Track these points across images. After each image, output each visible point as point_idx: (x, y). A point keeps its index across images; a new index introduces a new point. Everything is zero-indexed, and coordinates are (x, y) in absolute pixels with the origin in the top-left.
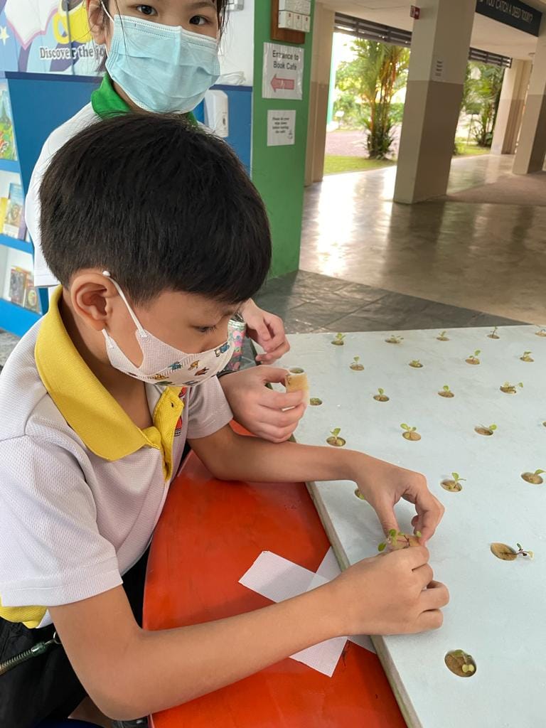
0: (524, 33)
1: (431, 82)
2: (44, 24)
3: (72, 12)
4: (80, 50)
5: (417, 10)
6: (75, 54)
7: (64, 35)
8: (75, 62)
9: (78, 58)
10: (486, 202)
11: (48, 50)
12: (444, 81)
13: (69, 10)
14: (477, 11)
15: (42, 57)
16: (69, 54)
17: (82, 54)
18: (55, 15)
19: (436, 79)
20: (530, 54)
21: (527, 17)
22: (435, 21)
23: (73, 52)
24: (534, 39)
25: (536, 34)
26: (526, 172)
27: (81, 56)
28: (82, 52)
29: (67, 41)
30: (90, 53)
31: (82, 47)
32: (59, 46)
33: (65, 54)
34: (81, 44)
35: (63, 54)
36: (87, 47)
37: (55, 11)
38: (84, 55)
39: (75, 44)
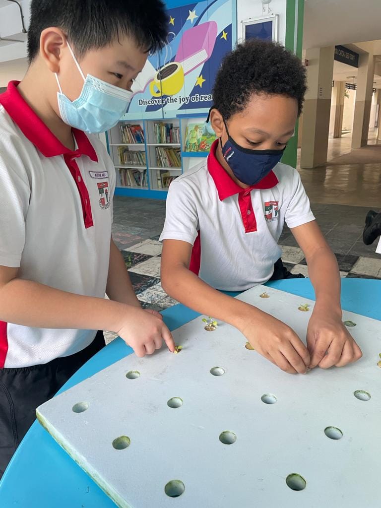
0: (351, 66)
1: (318, 100)
2: (143, 88)
3: (163, 80)
4: (168, 99)
5: (307, 61)
6: (164, 101)
7: (158, 92)
8: (164, 105)
9: (166, 104)
10: (347, 164)
11: (145, 101)
12: (324, 98)
13: (161, 79)
14: (335, 59)
15: (140, 104)
16: (161, 102)
17: (169, 101)
18: (151, 82)
19: (320, 98)
20: (347, 77)
21: (352, 58)
22: (318, 66)
23: (163, 101)
24: (356, 69)
25: (357, 67)
26: (360, 146)
27: (168, 102)
28: (169, 100)
29: (159, 95)
30: (175, 100)
31: (169, 98)
32: (154, 98)
33: (157, 102)
34: (169, 96)
35: (156, 102)
36: (173, 98)
37: (152, 80)
38: (171, 102)
39: (164, 97)
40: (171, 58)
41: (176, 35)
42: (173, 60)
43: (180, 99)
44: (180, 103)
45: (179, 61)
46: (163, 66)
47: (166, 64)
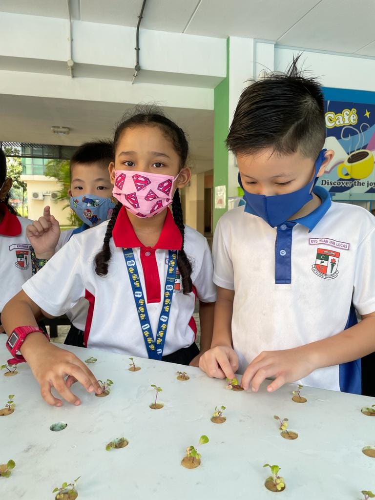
2: (330, 169)
4: (355, 182)
6: (351, 184)
7: (347, 174)
8: (351, 188)
11: (329, 181)
13: (352, 163)
15: (323, 185)
18: (340, 164)
28: (356, 184)
29: (348, 177)
30: (362, 184)
31: (357, 181)
32: (341, 179)
33: (345, 184)
34: (357, 180)
35: (343, 184)
36: (361, 181)
37: (342, 162)
38: (358, 185)
39: (352, 180)
40: (363, 145)
41: (370, 127)
42: (364, 148)
43: (368, 183)
44: (368, 186)
45: (371, 149)
46: (354, 151)
47: (357, 150)
